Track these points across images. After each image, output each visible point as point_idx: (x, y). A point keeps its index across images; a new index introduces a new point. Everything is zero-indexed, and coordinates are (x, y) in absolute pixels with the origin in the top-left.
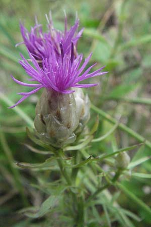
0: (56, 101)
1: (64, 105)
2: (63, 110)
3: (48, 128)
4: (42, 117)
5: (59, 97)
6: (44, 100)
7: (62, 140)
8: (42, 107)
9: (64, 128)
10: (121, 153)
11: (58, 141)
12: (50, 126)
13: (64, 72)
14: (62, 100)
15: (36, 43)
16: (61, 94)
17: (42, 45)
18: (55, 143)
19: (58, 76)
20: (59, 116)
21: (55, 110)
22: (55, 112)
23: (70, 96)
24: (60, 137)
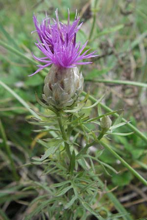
0: (61, 73)
1: (66, 77)
2: (65, 80)
3: (54, 94)
4: (50, 85)
5: (64, 71)
6: (53, 73)
7: (63, 102)
8: (50, 78)
9: (65, 93)
10: (106, 116)
11: (61, 104)
12: (56, 91)
13: (68, 53)
14: (65, 73)
15: (46, 31)
16: (65, 68)
17: (50, 34)
18: (57, 104)
19: (64, 56)
20: (62, 85)
21: (60, 80)
22: (60, 81)
23: (71, 70)
24: (62, 100)
